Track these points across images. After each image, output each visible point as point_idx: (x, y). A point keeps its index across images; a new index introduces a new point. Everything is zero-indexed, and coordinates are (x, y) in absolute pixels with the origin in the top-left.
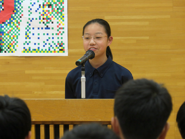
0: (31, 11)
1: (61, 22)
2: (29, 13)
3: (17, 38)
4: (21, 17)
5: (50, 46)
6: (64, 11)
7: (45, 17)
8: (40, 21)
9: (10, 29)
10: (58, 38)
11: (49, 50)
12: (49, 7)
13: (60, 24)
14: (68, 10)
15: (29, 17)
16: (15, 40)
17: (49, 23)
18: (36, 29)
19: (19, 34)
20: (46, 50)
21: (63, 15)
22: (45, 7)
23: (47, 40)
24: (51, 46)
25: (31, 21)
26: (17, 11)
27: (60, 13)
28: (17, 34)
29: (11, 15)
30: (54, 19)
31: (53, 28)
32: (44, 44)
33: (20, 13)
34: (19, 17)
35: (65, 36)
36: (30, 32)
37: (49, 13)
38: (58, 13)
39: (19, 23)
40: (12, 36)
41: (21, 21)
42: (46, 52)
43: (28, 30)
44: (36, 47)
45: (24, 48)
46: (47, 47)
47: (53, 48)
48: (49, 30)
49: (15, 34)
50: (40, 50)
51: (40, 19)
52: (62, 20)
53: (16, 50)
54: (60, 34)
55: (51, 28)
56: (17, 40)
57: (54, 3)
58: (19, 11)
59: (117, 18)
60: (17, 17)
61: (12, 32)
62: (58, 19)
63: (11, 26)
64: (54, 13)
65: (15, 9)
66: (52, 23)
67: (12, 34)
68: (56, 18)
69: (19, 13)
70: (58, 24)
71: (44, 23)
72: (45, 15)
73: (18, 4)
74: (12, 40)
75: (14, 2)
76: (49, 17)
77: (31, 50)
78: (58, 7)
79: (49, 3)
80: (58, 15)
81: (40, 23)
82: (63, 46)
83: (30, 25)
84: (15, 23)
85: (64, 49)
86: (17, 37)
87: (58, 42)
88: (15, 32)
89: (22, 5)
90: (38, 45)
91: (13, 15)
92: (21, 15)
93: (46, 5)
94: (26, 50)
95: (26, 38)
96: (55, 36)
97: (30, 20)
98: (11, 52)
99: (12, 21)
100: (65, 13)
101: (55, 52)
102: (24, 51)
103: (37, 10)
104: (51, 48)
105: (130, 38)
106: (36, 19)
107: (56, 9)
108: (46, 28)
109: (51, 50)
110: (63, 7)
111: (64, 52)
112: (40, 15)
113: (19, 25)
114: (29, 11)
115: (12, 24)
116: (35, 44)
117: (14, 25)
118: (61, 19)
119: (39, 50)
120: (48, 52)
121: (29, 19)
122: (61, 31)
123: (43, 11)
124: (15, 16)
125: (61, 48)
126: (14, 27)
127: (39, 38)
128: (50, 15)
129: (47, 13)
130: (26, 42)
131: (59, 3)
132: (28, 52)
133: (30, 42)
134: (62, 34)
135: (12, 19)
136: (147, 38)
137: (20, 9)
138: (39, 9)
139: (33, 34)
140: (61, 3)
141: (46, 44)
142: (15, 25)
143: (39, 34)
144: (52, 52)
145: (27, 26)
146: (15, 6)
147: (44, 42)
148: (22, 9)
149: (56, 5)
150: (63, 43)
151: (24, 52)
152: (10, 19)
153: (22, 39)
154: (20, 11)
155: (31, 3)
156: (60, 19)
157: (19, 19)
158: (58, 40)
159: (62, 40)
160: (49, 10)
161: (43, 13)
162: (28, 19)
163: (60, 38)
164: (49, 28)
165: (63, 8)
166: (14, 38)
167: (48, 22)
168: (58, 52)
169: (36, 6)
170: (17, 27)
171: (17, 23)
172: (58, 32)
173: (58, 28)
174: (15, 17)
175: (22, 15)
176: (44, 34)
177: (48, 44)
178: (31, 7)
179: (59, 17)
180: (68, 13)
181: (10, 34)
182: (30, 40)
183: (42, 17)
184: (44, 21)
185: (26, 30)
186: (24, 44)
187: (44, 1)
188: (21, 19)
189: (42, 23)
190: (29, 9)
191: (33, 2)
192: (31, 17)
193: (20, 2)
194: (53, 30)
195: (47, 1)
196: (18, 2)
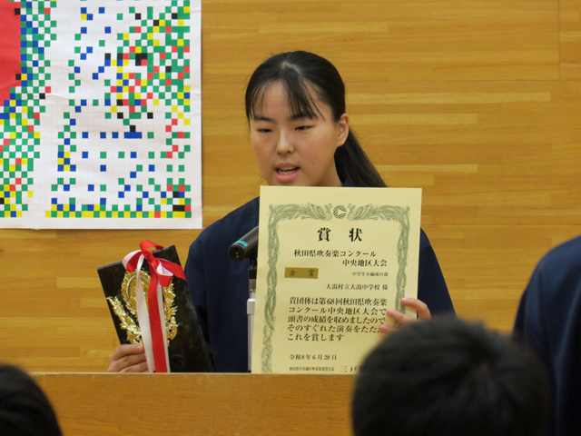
0: (76, 75)
1: (180, 115)
2: (72, 83)
3: (31, 168)
4: (42, 96)
5: (140, 195)
6: (188, 77)
7: (125, 95)
8: (108, 109)
9: (7, 135)
10: (170, 168)
11: (139, 208)
12: (138, 64)
13: (175, 122)
14: (204, 73)
15: (72, 96)
16: (24, 174)
17: (138, 116)
18: (95, 136)
19: (37, 155)
20: (127, 208)
21: (185, 91)
22: (124, 61)
23: (133, 175)
24: (146, 195)
25: (78, 109)
26: (31, 77)
27: (174, 84)
28: (31, 155)
29: (8, 88)
30: (156, 103)
31: (151, 135)
32: (122, 188)
33: (42, 83)
34: (36, 96)
35: (193, 161)
36: (73, 149)
37: (138, 83)
38: (168, 82)
39: (36, 117)
40: (12, 162)
41: (43, 109)
42: (127, 214)
43: (67, 142)
44: (94, 199)
46: (132, 197)
47: (152, 201)
48: (138, 140)
49: (25, 155)
50: (109, 207)
51: (108, 102)
52: (181, 108)
53: (25, 208)
54: (175, 154)
55: (145, 135)
56: (30, 174)
57: (156, 49)
58: (37, 75)
60: (30, 97)
61: (12, 148)
62: (168, 103)
63: (8, 128)
64: (156, 82)
65: (25, 70)
66: (150, 116)
67: (12, 155)
68: (163, 101)
69: (35, 83)
70: (169, 122)
71: (120, 116)
72: (126, 89)
73: (34, 52)
74: (12, 175)
75: (19, 44)
76: (140, 95)
77: (78, 208)
78: (168, 63)
79: (139, 50)
80: (168, 90)
82: (187, 194)
83: (73, 122)
84: (25, 116)
85: (189, 207)
86: (31, 163)
87: (170, 180)
88: (25, 148)
89: (47, 56)
90: (101, 190)
91: (18, 90)
92: (42, 90)
93: (127, 57)
94: (60, 208)
95: (61, 168)
96: (157, 161)
97: (73, 108)
98: (8, 213)
99: (13, 110)
100: (193, 84)
101: (157, 214)
102: (52, 212)
103: (97, 71)
104: (145, 201)
105: (415, 167)
106: (96, 103)
107: (162, 69)
108: (127, 135)
109: (144, 210)
110: (187, 62)
111: (189, 215)
112: (108, 89)
113: (37, 123)
114: (71, 77)
115: (13, 121)
116: (91, 188)
117: (19, 123)
118: (180, 103)
119: (104, 210)
120: (133, 215)
121: (72, 102)
122: (181, 143)
123: (119, 76)
124: (24, 91)
125: (177, 201)
126: (19, 129)
127: (103, 168)
128: (144, 89)
129: (132, 83)
130: (60, 181)
131: (174, 50)
132: (66, 215)
133: (73, 181)
134: (181, 155)
135: (13, 103)
136: (472, 168)
137: (41, 70)
138: (106, 68)
139: (85, 155)
140: (181, 48)
141: (128, 188)
142: (23, 124)
143: (103, 155)
144: (147, 217)
145: (65, 126)
146: (25, 57)
147: (121, 181)
148: (47, 70)
149: (164, 56)
150: (186, 183)
151: (54, 215)
152: (6, 104)
153: (45, 170)
154: (42, 77)
155: (77, 50)
156: (174, 102)
157: (36, 103)
158: (170, 175)
159: (182, 175)
160: (139, 75)
161: (120, 83)
162: (68, 103)
163: (175, 168)
164: (139, 135)
165: (187, 67)
166: (18, 168)
167: (134, 115)
168: (169, 215)
169: (96, 60)
170: (30, 129)
171: (29, 117)
172: (169, 148)
173: (169, 135)
174: (24, 97)
175: (48, 90)
176: (121, 155)
177: (133, 188)
178: (78, 63)
179: (174, 96)
180: (202, 83)
181: (6, 155)
182: (73, 175)
183: (114, 97)
184: (121, 109)
185: (62, 142)
186: (54, 188)
187: (121, 43)
188: (42, 102)
189: (114, 116)
190: (72, 70)
191: (84, 43)
192: (78, 96)
193: (41, 44)
194: (151, 140)
195: (132, 44)
196: (35, 44)
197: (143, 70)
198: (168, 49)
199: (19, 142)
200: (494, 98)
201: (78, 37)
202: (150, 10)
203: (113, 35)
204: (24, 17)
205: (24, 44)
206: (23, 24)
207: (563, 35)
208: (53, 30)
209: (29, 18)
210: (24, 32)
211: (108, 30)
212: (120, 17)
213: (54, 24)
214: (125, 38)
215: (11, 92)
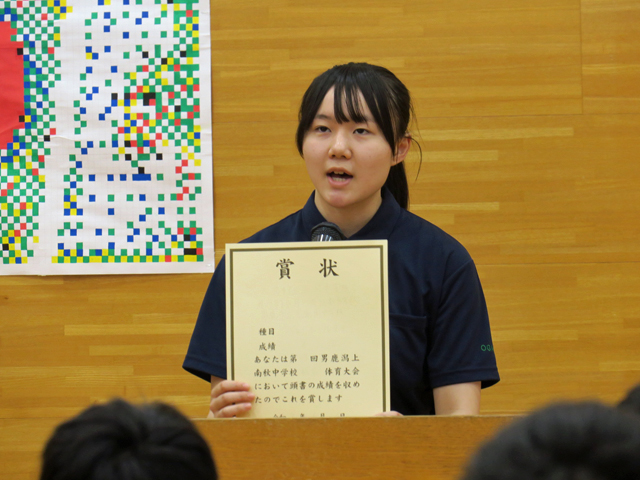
0: (82, 116)
1: (191, 156)
2: (78, 124)
3: (36, 213)
4: (47, 139)
5: (150, 238)
6: (198, 117)
7: (133, 136)
8: (115, 151)
9: (11, 179)
10: (180, 211)
11: (149, 252)
12: (146, 103)
13: (185, 163)
14: (215, 112)
15: (78, 138)
16: (29, 219)
17: (147, 157)
18: (101, 179)
19: (42, 199)
20: (137, 252)
21: (196, 131)
22: (132, 101)
23: (142, 218)
24: (156, 238)
25: (84, 151)
26: (35, 119)
27: (184, 124)
28: (36, 199)
29: (12, 130)
30: (165, 144)
31: (160, 177)
32: (131, 232)
33: (46, 125)
34: (41, 138)
35: (205, 204)
36: (80, 192)
37: (146, 123)
38: (177, 122)
39: (41, 160)
40: (17, 206)
41: (48, 152)
42: (137, 258)
43: (73, 185)
44: (102, 243)
45: (61, 246)
46: (141, 241)
47: (162, 245)
48: (147, 182)
49: (29, 199)
50: (117, 252)
51: (115, 144)
52: (192, 149)
53: (30, 254)
54: (186, 196)
55: (154, 177)
56: (35, 219)
57: (165, 88)
58: (41, 117)
60: (34, 139)
61: (16, 192)
62: (178, 143)
63: (12, 172)
64: (165, 122)
65: (28, 111)
66: (159, 157)
67: (17, 199)
68: (172, 142)
69: (40, 125)
70: (179, 163)
71: (128, 157)
72: (133, 130)
73: (38, 93)
74: (17, 220)
75: (23, 85)
76: (148, 135)
77: (86, 253)
78: (178, 102)
79: (146, 90)
80: (178, 130)
81: (116, 157)
82: (199, 238)
83: (79, 165)
84: (29, 159)
85: (201, 250)
86: (36, 207)
87: (180, 223)
88: (29, 192)
89: (52, 96)
90: (110, 234)
91: (22, 132)
92: (47, 132)
93: (134, 96)
94: (67, 253)
95: (67, 212)
96: (167, 203)
97: (79, 150)
98: (12, 260)
99: (16, 153)
100: (204, 124)
101: (168, 258)
102: (59, 258)
103: (103, 112)
104: (155, 245)
106: (102, 144)
107: (171, 109)
108: (135, 178)
109: (154, 254)
110: (197, 101)
111: (200, 259)
112: (115, 130)
113: (42, 165)
114: (77, 118)
115: (16, 164)
116: (99, 232)
117: (23, 165)
118: (191, 143)
119: (113, 254)
120: (143, 259)
121: (78, 144)
122: (191, 184)
123: (127, 116)
124: (28, 133)
125: (188, 245)
126: (23, 172)
127: (111, 212)
128: (152, 130)
129: (140, 123)
130: (67, 225)
131: (183, 89)
132: (73, 260)
133: (80, 225)
134: (192, 197)
135: (16, 146)
136: (494, 206)
137: (46, 111)
138: (113, 108)
139: (92, 198)
140: (190, 86)
141: (137, 232)
142: (27, 167)
143: (111, 198)
144: (157, 261)
145: (71, 169)
146: (28, 98)
147: (130, 225)
148: (52, 111)
149: (172, 95)
150: (198, 226)
151: (61, 260)
152: (10, 147)
153: (51, 214)
154: (46, 118)
155: (83, 90)
156: (184, 142)
157: (41, 145)
158: (180, 218)
159: (193, 217)
160: (148, 115)
161: (127, 124)
162: (74, 145)
163: (186, 211)
164: (148, 177)
165: (196, 107)
166: (23, 213)
167: (143, 156)
168: (181, 259)
169: (102, 100)
170: (34, 172)
171: (33, 160)
172: (180, 190)
173: (179, 177)
174: (28, 139)
175: (53, 131)
176: (130, 198)
177: (143, 232)
178: (84, 103)
179: (184, 136)
180: (213, 123)
181: (10, 199)
182: (80, 219)
183: (122, 138)
184: (128, 150)
185: (67, 185)
186: (61, 233)
187: (127, 83)
188: (47, 145)
189: (122, 158)
190: (77, 111)
191: (89, 84)
192: (84, 138)
193: (45, 84)
194: (160, 181)
195: (140, 83)
196: (38, 84)
197: (151, 110)
198: (177, 88)
199: (23, 186)
200: (514, 134)
201: (83, 77)
202: (158, 48)
203: (120, 74)
204: (27, 57)
205: (28, 85)
206: (26, 65)
207: (584, 68)
208: (57, 70)
209: (32, 58)
210: (27, 72)
211: (114, 69)
212: (126, 55)
213: (58, 64)
214: (132, 78)
215: (14, 134)
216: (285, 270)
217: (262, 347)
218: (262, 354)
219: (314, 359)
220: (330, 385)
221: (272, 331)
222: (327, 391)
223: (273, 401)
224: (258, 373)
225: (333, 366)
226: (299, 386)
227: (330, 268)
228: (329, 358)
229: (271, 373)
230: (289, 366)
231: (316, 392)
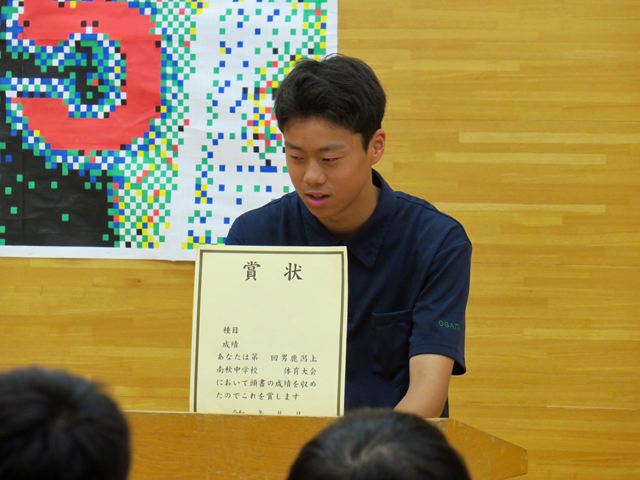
0: (214, 108)
2: (210, 116)
3: (168, 200)
4: (181, 129)
7: (261, 129)
8: (244, 143)
9: (147, 167)
15: (209, 129)
16: (162, 206)
17: (274, 150)
18: (231, 169)
19: (175, 187)
22: (261, 95)
25: (215, 142)
26: (170, 109)
28: (169, 187)
29: (148, 120)
33: (181, 116)
34: (175, 128)
36: (210, 181)
39: (175, 149)
40: (151, 193)
41: (181, 141)
43: (204, 174)
45: (191, 233)
48: (273, 174)
49: (163, 186)
51: (244, 136)
53: (162, 239)
55: (280, 169)
56: (168, 206)
58: (176, 107)
59: (502, 141)
60: (169, 129)
61: (151, 180)
63: (148, 160)
65: (164, 102)
67: (151, 186)
69: (174, 115)
71: (256, 149)
72: (262, 123)
73: (173, 85)
74: (150, 206)
75: (160, 77)
77: (214, 240)
79: (275, 85)
81: (244, 149)
83: (210, 155)
84: (163, 148)
86: (168, 194)
88: (163, 180)
89: (186, 88)
91: (158, 122)
92: (181, 123)
93: (264, 91)
94: (196, 240)
95: (198, 201)
97: (211, 141)
98: (145, 244)
99: (152, 142)
102: (189, 244)
103: (234, 105)
105: (544, 207)
106: (232, 136)
108: (263, 169)
112: (244, 123)
113: (176, 155)
114: (209, 110)
115: (152, 152)
116: (226, 221)
117: (158, 154)
121: (209, 135)
123: (256, 110)
124: (164, 124)
127: (239, 201)
129: (268, 117)
130: (197, 213)
133: (209, 214)
135: (152, 135)
136: (600, 209)
137: (180, 103)
138: (243, 102)
139: (222, 188)
142: (162, 156)
143: (239, 188)
145: (203, 159)
146: (164, 89)
148: (186, 103)
151: (190, 246)
152: (146, 136)
153: (183, 202)
155: (216, 83)
157: (175, 135)
161: (256, 117)
162: (206, 136)
164: (274, 170)
166: (156, 200)
167: (270, 149)
169: (233, 94)
170: (169, 161)
171: (168, 150)
174: (163, 129)
175: (187, 122)
176: (257, 189)
178: (216, 96)
181: (144, 186)
182: (209, 207)
183: (251, 131)
184: (257, 143)
185: (199, 174)
186: (191, 220)
187: (258, 77)
188: (181, 135)
189: (251, 150)
190: (210, 103)
191: (222, 78)
192: (215, 130)
193: (180, 77)
194: (285, 174)
195: (269, 78)
196: (174, 76)
199: (157, 174)
201: (216, 71)
202: (287, 45)
203: (251, 68)
204: (164, 50)
205: (164, 76)
206: (164, 57)
208: (193, 64)
209: (169, 51)
210: (164, 64)
211: (246, 64)
212: (258, 51)
213: (193, 57)
214: (262, 73)
215: (151, 124)
216: (251, 271)
217: (226, 344)
218: (225, 352)
219: (274, 358)
220: (288, 384)
221: (236, 330)
222: (285, 390)
223: (233, 397)
224: (220, 370)
225: (292, 366)
226: (259, 383)
227: (295, 271)
228: (289, 358)
229: (233, 370)
230: (250, 364)
231: (274, 389)
